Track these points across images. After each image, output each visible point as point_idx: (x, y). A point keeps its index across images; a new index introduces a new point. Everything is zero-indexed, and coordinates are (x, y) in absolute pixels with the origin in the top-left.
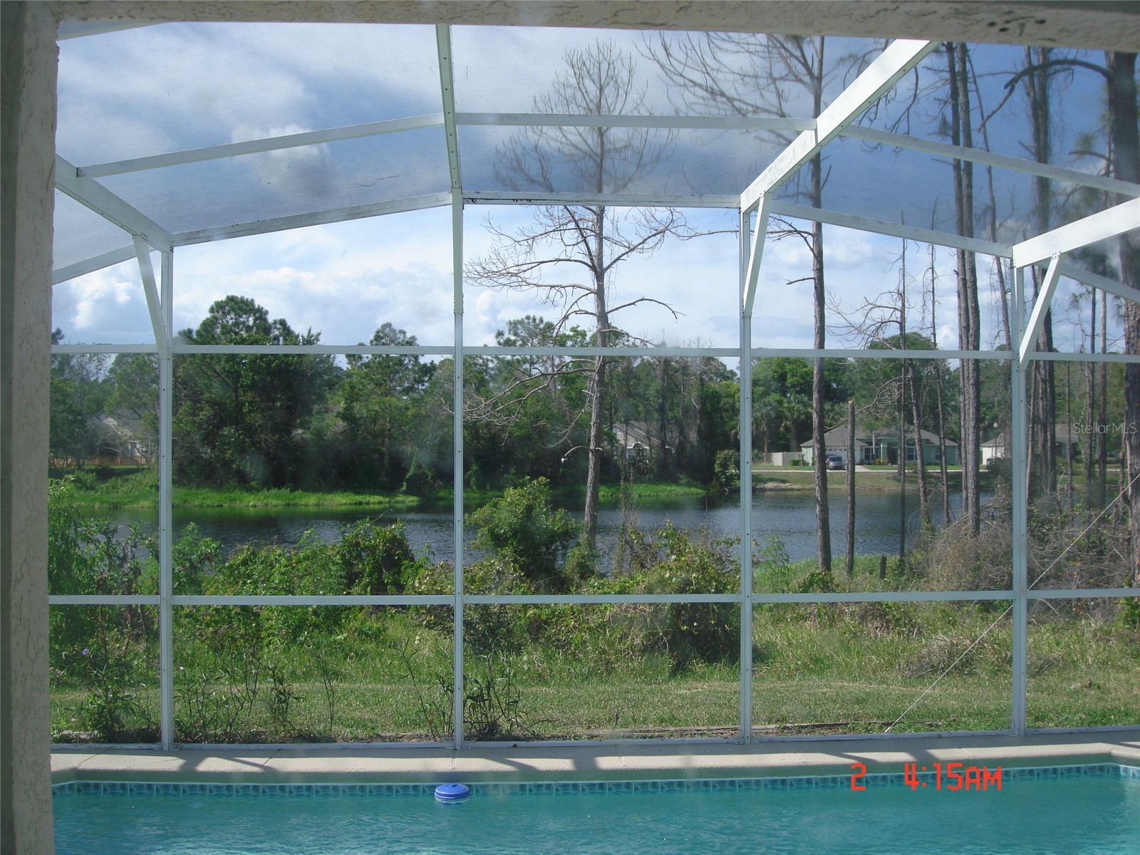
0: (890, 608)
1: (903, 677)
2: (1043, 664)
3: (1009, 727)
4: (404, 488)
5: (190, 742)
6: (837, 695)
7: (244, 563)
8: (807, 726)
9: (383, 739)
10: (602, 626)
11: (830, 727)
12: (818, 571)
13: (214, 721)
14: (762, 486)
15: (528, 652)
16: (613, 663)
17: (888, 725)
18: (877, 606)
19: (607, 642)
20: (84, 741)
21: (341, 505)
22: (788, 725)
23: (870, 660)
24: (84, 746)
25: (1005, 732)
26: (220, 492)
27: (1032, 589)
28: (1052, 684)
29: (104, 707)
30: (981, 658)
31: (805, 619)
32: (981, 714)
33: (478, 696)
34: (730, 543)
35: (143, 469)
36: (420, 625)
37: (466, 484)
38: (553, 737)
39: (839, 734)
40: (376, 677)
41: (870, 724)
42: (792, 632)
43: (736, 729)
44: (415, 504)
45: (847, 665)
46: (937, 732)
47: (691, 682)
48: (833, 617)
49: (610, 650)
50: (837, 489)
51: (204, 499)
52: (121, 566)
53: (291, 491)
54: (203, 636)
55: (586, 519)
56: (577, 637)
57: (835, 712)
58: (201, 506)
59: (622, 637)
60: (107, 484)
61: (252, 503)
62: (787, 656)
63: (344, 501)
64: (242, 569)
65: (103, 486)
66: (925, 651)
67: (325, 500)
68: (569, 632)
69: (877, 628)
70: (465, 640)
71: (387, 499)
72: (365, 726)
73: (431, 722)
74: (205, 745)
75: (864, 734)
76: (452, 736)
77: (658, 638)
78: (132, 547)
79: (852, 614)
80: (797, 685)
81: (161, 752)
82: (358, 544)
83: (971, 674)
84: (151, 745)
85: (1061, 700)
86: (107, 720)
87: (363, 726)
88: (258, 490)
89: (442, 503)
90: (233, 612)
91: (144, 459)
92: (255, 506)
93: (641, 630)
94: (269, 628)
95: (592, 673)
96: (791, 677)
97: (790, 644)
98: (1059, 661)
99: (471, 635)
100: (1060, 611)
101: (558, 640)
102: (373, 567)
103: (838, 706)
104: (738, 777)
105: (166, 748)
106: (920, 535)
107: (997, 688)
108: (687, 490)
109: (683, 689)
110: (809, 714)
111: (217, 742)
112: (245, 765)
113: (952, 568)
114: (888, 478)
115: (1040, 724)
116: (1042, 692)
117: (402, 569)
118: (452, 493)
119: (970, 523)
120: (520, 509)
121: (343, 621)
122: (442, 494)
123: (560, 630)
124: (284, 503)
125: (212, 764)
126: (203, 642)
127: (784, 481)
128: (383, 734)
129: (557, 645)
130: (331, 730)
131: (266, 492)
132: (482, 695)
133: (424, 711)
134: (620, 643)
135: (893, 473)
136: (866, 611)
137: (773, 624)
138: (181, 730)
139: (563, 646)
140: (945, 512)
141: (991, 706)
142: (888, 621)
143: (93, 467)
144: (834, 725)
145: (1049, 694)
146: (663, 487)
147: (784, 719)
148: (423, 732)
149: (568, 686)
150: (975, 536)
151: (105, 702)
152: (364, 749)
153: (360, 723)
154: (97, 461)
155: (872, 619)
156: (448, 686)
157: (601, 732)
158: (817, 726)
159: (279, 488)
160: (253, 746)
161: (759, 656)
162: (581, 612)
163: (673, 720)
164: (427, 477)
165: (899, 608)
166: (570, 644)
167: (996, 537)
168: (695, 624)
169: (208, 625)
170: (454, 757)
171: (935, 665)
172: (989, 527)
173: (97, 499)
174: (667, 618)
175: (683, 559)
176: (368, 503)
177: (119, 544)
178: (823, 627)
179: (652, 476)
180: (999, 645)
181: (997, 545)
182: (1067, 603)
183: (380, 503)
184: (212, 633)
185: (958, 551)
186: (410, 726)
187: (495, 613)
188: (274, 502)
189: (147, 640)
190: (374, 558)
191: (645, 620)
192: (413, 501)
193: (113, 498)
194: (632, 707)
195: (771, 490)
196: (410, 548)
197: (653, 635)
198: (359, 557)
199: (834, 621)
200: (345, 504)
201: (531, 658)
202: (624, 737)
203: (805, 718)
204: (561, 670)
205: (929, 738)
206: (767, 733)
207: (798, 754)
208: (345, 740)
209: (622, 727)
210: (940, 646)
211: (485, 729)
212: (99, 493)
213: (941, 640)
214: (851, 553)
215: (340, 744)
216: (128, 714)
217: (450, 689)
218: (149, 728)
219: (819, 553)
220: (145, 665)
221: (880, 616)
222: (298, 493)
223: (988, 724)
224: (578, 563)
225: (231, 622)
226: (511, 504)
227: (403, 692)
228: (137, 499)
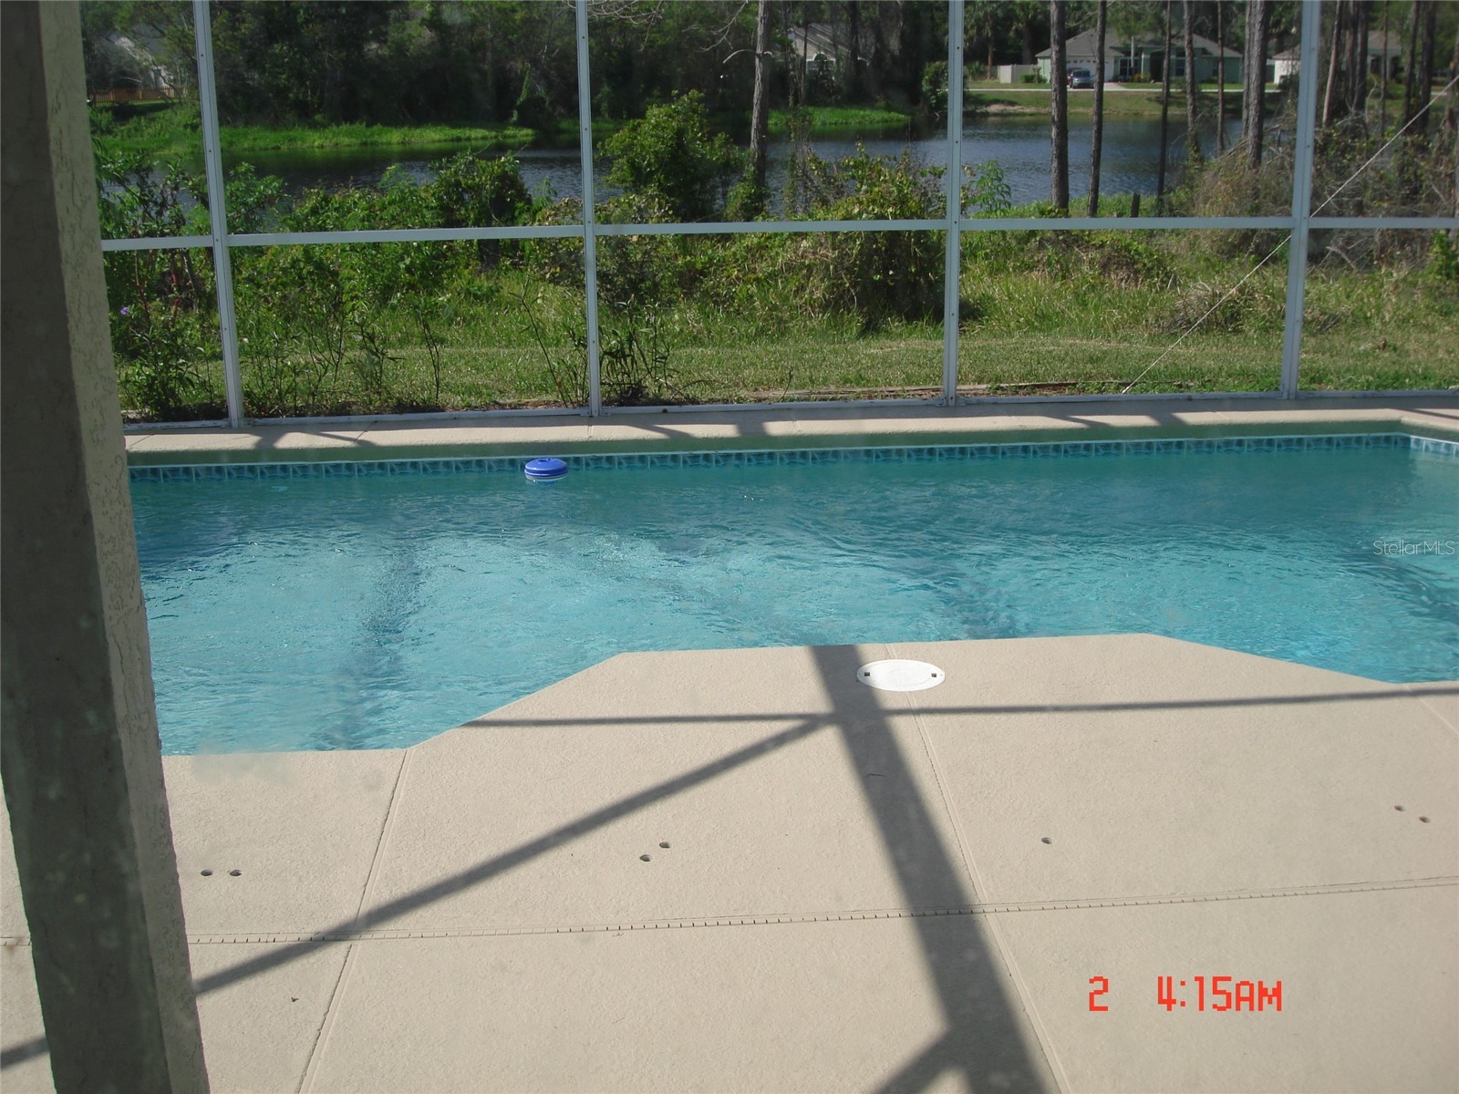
0: (1140, 254)
1: (1150, 334)
2: (1328, 319)
3: (1277, 389)
4: (515, 118)
5: (265, 417)
6: (1067, 354)
7: (314, 211)
8: (1026, 386)
9: (502, 406)
10: (772, 276)
11: (1055, 387)
12: (1049, 208)
13: (292, 390)
14: (984, 109)
15: (680, 311)
16: (786, 322)
17: (1126, 385)
18: (1123, 253)
19: (779, 295)
20: (134, 421)
21: (434, 142)
22: (1002, 385)
23: (1110, 314)
24: (134, 426)
25: (1272, 393)
26: (275, 130)
27: (1317, 215)
28: (1337, 344)
29: (154, 379)
30: (1250, 312)
31: (1031, 268)
32: (1245, 374)
33: (618, 351)
34: (938, 174)
35: (173, 104)
36: (543, 278)
37: (595, 111)
38: (712, 401)
39: (1066, 395)
40: (490, 341)
41: (1103, 384)
42: (1014, 285)
43: (938, 390)
44: (530, 138)
45: (1081, 321)
46: (1187, 394)
47: (883, 341)
48: (1067, 266)
49: (783, 305)
50: (1082, 114)
51: (255, 139)
52: (160, 213)
53: (367, 126)
54: (269, 302)
55: (752, 146)
56: (741, 290)
57: (1061, 372)
58: (252, 149)
59: (797, 290)
60: (128, 126)
61: (318, 142)
62: (1007, 313)
63: (437, 137)
64: (312, 220)
65: (123, 128)
66: (1179, 303)
67: (413, 136)
68: (731, 284)
69: (1122, 280)
70: (599, 296)
71: (494, 134)
72: (479, 394)
73: (560, 385)
74: (284, 419)
75: (1095, 395)
76: (586, 401)
77: (844, 291)
78: (173, 189)
79: (1091, 262)
80: (1016, 343)
81: (229, 429)
82: (458, 184)
83: (1236, 331)
84: (216, 421)
85: (1343, 363)
86: (159, 394)
87: (477, 393)
88: (325, 126)
89: (564, 137)
90: (304, 272)
91: (172, 91)
92: (322, 147)
93: (822, 280)
94: (352, 290)
95: (761, 332)
96: (1010, 334)
97: (1011, 298)
98: (1348, 316)
99: (608, 290)
100: (1358, 264)
101: (718, 295)
102: (480, 213)
103: (1066, 365)
104: (939, 443)
105: (235, 424)
106: (1186, 168)
107: (1266, 349)
108: (886, 115)
109: (875, 348)
110: (1030, 373)
111: (297, 416)
112: (335, 440)
113: (1222, 208)
114: (1150, 100)
115: (1315, 386)
116: (1323, 354)
117: (516, 213)
118: (577, 124)
119: (1249, 150)
120: (668, 134)
121: (445, 282)
122: (565, 125)
123: (719, 282)
124: (359, 141)
125: (293, 440)
126: (269, 309)
127: (1013, 104)
128: (501, 401)
129: (716, 301)
130: (437, 397)
131: (334, 128)
132: (622, 349)
133: (552, 371)
134: (795, 297)
135: (1156, 93)
136: (1109, 259)
137: (990, 275)
138: (251, 403)
139: (724, 302)
140: (1218, 138)
141: (1257, 366)
142: (1137, 272)
143: (107, 105)
144: (1060, 385)
145: (1332, 356)
146: (853, 112)
147: (998, 379)
148: (551, 398)
149: (731, 346)
150: (1254, 167)
151: (155, 371)
152: (479, 418)
153: (470, 390)
154: (112, 97)
155: (1117, 268)
156: (579, 340)
157: (771, 394)
158: (1039, 386)
159: (352, 123)
160: (343, 419)
161: (970, 312)
162: (746, 259)
163: (860, 379)
164: (545, 102)
165: (1152, 255)
166: (733, 298)
167: (1282, 168)
168: (891, 272)
169: (274, 288)
170: (590, 425)
171: (1192, 320)
172: (1273, 155)
173: (117, 145)
174: (855, 265)
175: (876, 189)
176: (469, 139)
177: (156, 186)
178: (1054, 279)
179: (839, 97)
180: (1272, 294)
181: (1281, 179)
182: (1367, 255)
183: (484, 138)
184: (280, 299)
185: (1232, 186)
186: (535, 391)
187: (637, 262)
188: (346, 140)
189: (199, 306)
190: (480, 202)
191: (827, 268)
192: (527, 135)
193: (138, 143)
194: (810, 367)
195: (995, 115)
196: (526, 187)
197: (838, 286)
198: (460, 200)
199: (1068, 271)
200: (439, 141)
201: (685, 316)
202: (798, 400)
203: (1023, 378)
204: (722, 331)
205: (1177, 399)
206: (975, 394)
207: (1013, 417)
208: (454, 408)
209: (796, 388)
210: (1199, 298)
211: (627, 392)
212: (119, 137)
213: (1199, 289)
214: (1095, 191)
215: (449, 413)
216: (185, 386)
217: (582, 343)
218: (212, 402)
219: (1054, 191)
220: (199, 335)
221: (1127, 264)
222: (377, 128)
223: (1251, 385)
224: (742, 205)
225: (303, 284)
226: (656, 126)
227: (525, 355)
228: (168, 143)
